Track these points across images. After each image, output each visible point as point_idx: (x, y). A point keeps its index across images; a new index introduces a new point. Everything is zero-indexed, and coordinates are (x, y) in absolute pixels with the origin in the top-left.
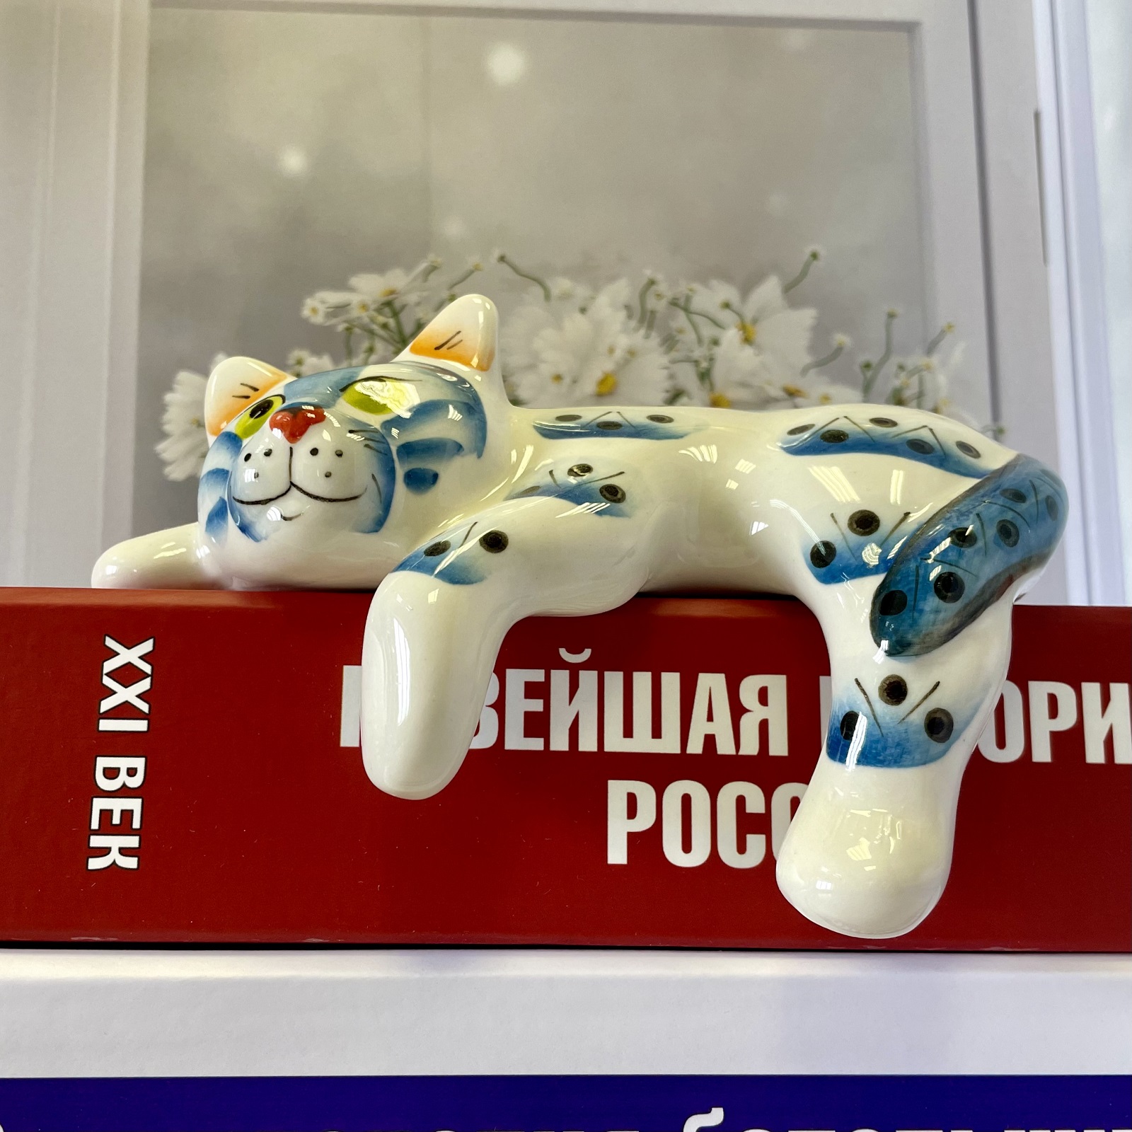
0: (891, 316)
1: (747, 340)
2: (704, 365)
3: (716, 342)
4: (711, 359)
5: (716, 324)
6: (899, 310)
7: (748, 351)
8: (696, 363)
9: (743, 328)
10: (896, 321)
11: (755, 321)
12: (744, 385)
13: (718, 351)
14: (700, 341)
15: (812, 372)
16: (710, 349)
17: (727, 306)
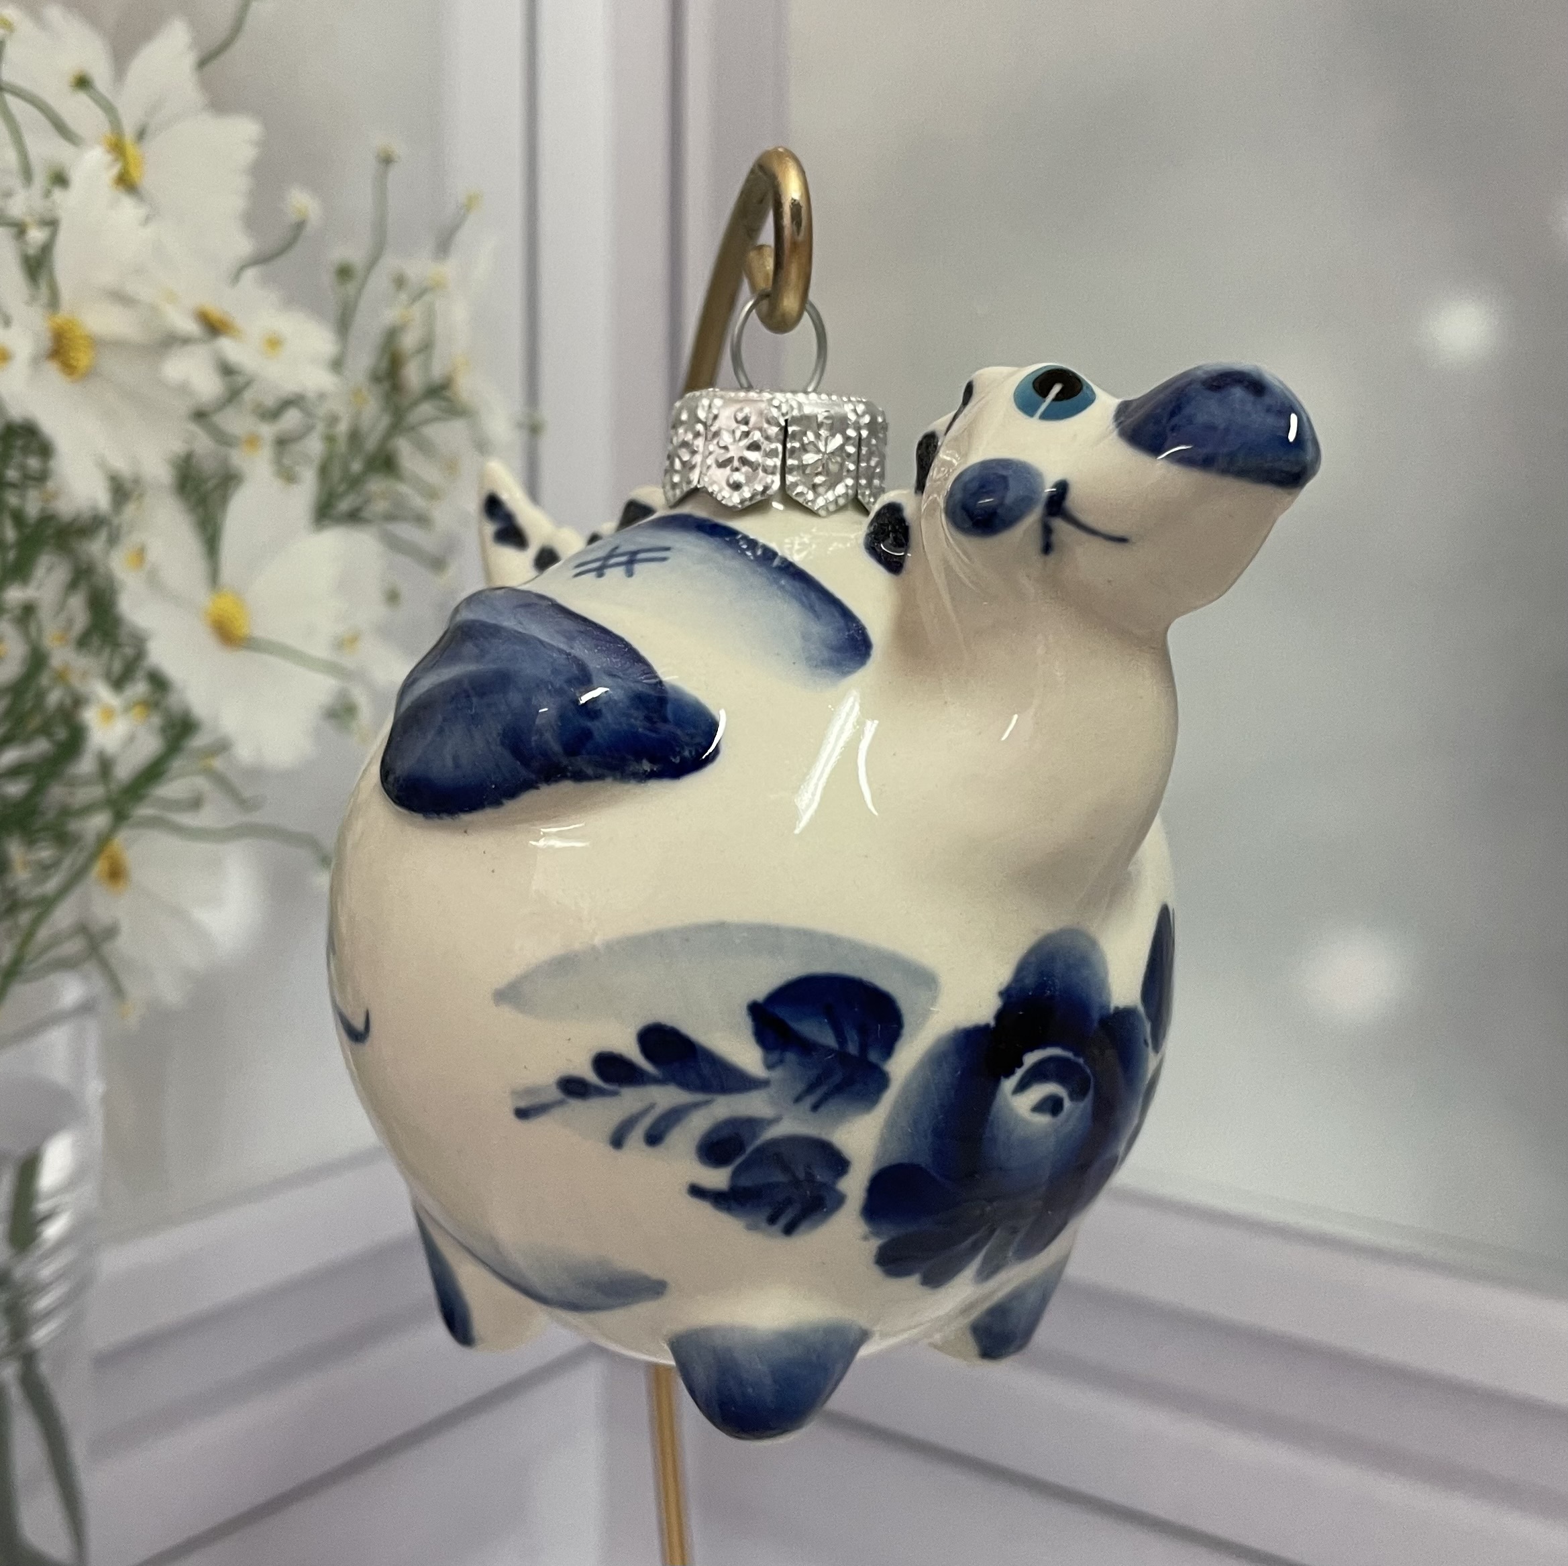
0: (387, 160)
1: (126, 183)
2: (36, 235)
3: (60, 179)
4: (51, 224)
5: (61, 129)
6: (399, 149)
7: (128, 210)
8: (20, 230)
9: (117, 148)
10: (394, 173)
11: (141, 134)
12: (120, 298)
13: (66, 202)
14: (27, 173)
15: (250, 274)
16: (47, 194)
17: (82, 83)
